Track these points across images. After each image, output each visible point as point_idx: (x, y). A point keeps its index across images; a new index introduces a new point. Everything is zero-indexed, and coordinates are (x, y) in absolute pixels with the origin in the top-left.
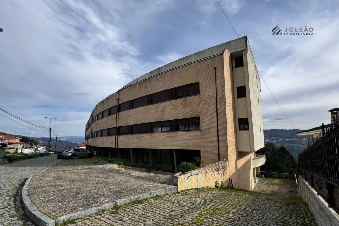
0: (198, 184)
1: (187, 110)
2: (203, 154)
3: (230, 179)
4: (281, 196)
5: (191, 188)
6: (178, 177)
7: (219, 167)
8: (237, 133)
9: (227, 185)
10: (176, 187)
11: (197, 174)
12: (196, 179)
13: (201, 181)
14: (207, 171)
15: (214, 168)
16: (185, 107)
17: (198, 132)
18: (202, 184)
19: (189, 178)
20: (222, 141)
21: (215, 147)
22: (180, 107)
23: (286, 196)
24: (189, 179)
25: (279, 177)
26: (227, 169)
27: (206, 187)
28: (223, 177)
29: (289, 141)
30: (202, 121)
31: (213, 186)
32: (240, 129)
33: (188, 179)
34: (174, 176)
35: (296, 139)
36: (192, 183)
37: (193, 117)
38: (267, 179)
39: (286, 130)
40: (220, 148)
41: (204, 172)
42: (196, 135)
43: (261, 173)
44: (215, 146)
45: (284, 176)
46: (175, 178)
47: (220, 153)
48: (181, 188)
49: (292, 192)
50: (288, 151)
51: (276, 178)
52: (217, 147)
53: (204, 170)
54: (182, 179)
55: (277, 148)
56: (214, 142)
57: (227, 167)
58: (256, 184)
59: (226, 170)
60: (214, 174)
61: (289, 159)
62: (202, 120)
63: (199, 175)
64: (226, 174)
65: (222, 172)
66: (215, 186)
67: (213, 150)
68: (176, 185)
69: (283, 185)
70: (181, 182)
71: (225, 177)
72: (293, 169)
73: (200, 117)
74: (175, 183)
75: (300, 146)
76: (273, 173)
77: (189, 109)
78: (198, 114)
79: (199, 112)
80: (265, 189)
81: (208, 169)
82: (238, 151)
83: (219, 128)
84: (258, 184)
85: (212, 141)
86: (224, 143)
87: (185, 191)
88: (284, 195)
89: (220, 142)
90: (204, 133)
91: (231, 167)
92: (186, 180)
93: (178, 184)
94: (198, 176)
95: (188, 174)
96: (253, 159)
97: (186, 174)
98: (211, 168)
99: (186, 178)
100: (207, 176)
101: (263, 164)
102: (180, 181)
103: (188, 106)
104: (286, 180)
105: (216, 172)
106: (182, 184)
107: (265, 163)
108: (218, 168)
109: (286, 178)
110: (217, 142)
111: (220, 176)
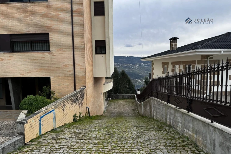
0: (55, 123)
1: (28, 21)
2: (53, 82)
3: (87, 108)
4: (126, 115)
5: (45, 132)
6: (25, 121)
7: (77, 96)
8: (93, 57)
9: (84, 115)
10: (22, 139)
11: (53, 110)
12: (51, 119)
13: (57, 119)
14: (65, 104)
15: (72, 99)
16: (26, 17)
17: (46, 54)
18: (59, 122)
19: (42, 118)
20: (79, 65)
21: (70, 73)
22: (17, 16)
23: (131, 115)
24: (42, 121)
25: (123, 99)
26: (85, 98)
27: (64, 125)
28: (81, 107)
29: (126, 66)
30: (52, 40)
31: (72, 121)
32: (97, 53)
33: (40, 120)
34: (17, 121)
35: (131, 65)
36: (47, 124)
37: (39, 32)
38: (113, 101)
39: (125, 57)
40: (76, 74)
41: (61, 106)
42: (44, 58)
43: (109, 96)
44: (70, 71)
45: (127, 97)
46: (19, 124)
47: (77, 80)
48: (31, 137)
49: (134, 110)
50: (127, 75)
51: (120, 99)
52: (73, 72)
53: (62, 104)
54: (32, 122)
55: (119, 72)
56: (68, 67)
57: (85, 95)
58: (105, 107)
59: (83, 98)
60: (73, 105)
61: (127, 82)
62: (52, 38)
63: (56, 111)
64: (84, 103)
65: (80, 101)
66: (74, 120)
67: (68, 76)
68: (23, 134)
69: (127, 104)
70: (31, 128)
71: (83, 106)
72: (129, 89)
73: (48, 34)
74: (19, 132)
75: (134, 71)
76: (118, 95)
77: (32, 20)
78: (46, 29)
79: (47, 27)
80: (113, 111)
81: (66, 101)
82: (94, 76)
83: (75, 50)
84: (106, 106)
85: (66, 66)
86: (81, 68)
87: (37, 138)
88: (128, 114)
89: (76, 66)
90: (55, 56)
91: (88, 94)
92: (38, 123)
93: (25, 132)
94: (54, 113)
95: (40, 114)
96: (104, 84)
97: (36, 114)
98: (69, 99)
99: (37, 120)
100: (65, 110)
101: (112, 88)
102: (29, 126)
103: (29, 16)
104: (128, 100)
105: (74, 103)
106: (32, 130)
107: (113, 87)
108: (76, 98)
109: (128, 98)
110: (73, 67)
111: (78, 107)
